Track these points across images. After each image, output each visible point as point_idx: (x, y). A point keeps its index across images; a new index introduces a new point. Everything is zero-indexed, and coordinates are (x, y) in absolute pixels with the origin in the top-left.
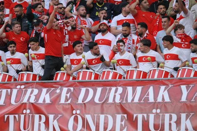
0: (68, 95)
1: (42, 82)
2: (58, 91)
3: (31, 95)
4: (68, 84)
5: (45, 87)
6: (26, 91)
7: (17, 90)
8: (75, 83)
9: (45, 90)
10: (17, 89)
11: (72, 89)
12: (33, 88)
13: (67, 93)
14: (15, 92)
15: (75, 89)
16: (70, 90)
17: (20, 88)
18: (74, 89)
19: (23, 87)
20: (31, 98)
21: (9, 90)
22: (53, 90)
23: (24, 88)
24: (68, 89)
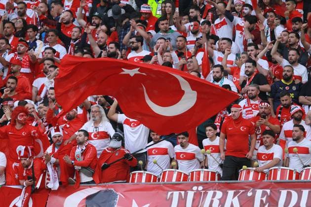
0: (264, 199)
1: (226, 183)
2: (250, 194)
3: (214, 199)
4: (262, 186)
5: (231, 189)
6: (206, 194)
7: (193, 192)
8: (271, 184)
9: (231, 193)
10: (193, 190)
11: (268, 191)
12: (215, 190)
13: (263, 196)
14: (191, 195)
15: (273, 191)
16: (266, 193)
17: (197, 190)
18: (271, 191)
19: (200, 188)
20: (214, 203)
21: (183, 193)
22: (243, 192)
23: (203, 190)
24: (263, 192)
